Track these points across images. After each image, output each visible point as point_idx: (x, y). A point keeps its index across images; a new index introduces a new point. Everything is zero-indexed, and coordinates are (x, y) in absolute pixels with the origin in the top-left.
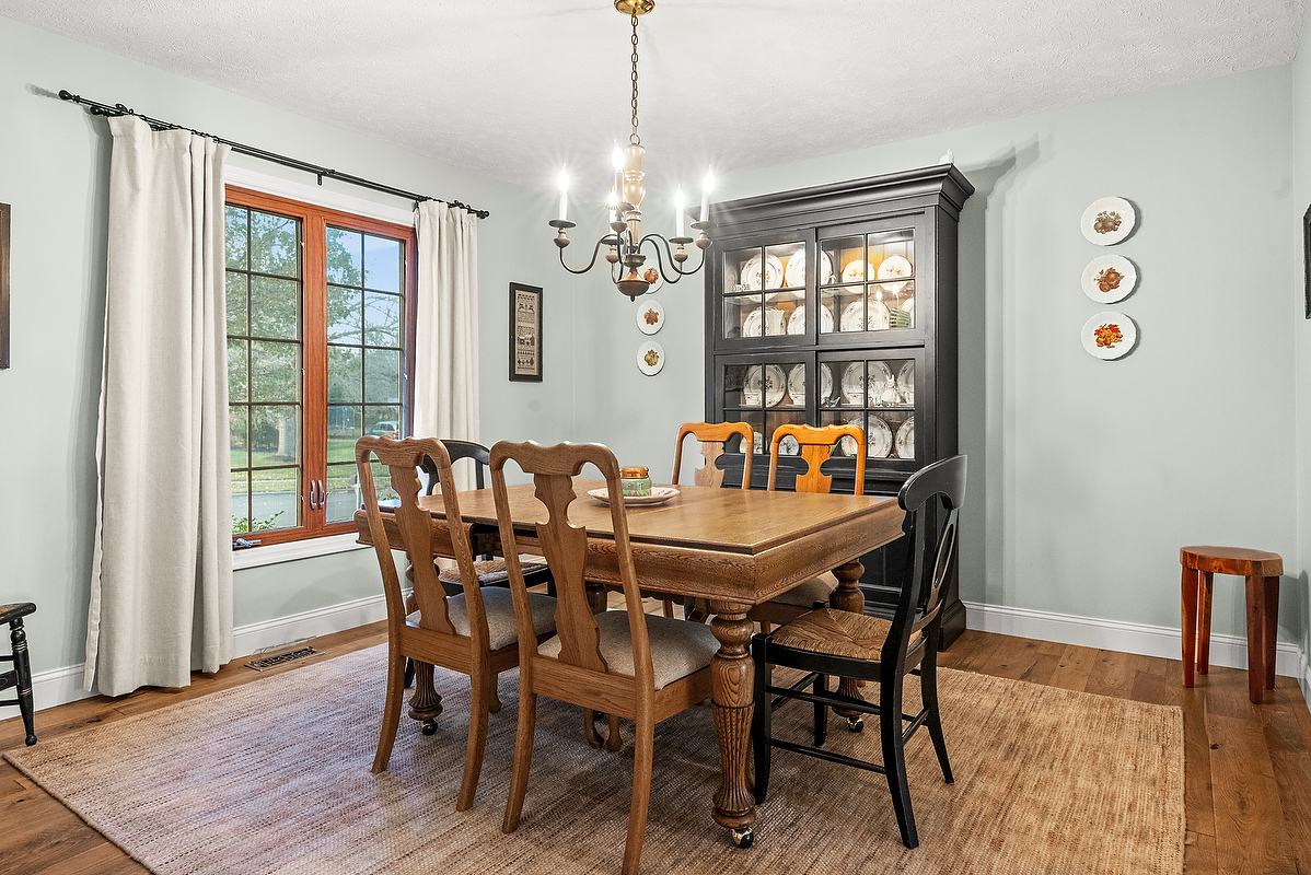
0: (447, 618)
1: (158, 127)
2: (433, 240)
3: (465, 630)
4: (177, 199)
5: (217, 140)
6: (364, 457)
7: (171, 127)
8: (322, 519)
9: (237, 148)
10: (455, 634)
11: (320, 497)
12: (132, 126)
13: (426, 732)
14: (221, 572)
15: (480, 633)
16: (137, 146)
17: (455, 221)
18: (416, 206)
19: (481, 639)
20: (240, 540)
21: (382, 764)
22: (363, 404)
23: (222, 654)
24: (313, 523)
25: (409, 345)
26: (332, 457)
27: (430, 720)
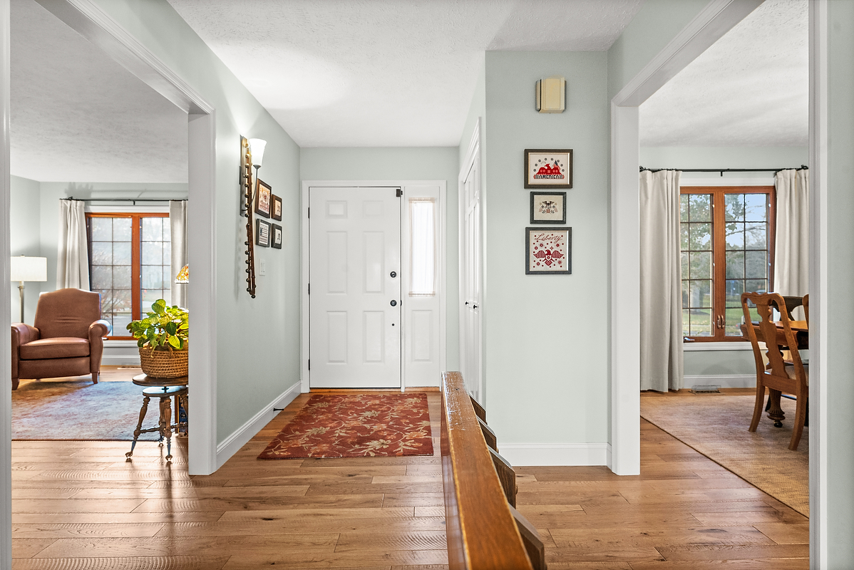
0: (785, 371)
1: (653, 171)
2: (786, 191)
3: (794, 377)
4: (661, 198)
5: (676, 170)
6: (744, 301)
7: (659, 170)
8: (723, 333)
9: (683, 171)
10: (789, 378)
11: (723, 323)
12: (646, 174)
13: (775, 425)
14: (679, 351)
15: (801, 377)
16: (648, 182)
17: (801, 178)
18: (776, 174)
19: (801, 380)
20: (686, 338)
21: (753, 429)
22: (745, 279)
23: (679, 385)
24: (719, 334)
25: (771, 248)
26: (728, 304)
27: (779, 421)
